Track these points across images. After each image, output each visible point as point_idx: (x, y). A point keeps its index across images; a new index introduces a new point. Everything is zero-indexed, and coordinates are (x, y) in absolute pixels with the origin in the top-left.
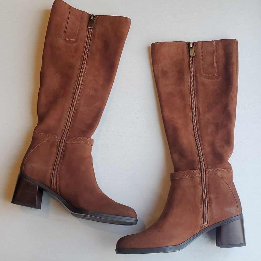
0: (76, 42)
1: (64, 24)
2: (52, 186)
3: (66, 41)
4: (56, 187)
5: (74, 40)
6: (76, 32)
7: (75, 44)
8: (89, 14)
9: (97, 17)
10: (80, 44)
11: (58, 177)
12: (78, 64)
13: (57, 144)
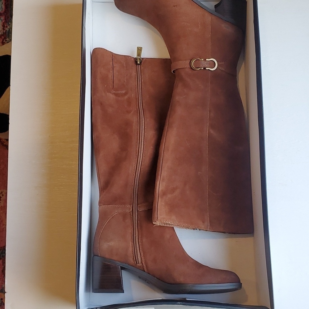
0: (126, 94)
1: (110, 76)
2: (137, 263)
3: (116, 95)
4: (141, 264)
5: (124, 92)
6: (124, 81)
7: (126, 97)
8: (134, 58)
9: (144, 60)
10: (131, 94)
11: (141, 252)
12: (135, 119)
13: (130, 214)
